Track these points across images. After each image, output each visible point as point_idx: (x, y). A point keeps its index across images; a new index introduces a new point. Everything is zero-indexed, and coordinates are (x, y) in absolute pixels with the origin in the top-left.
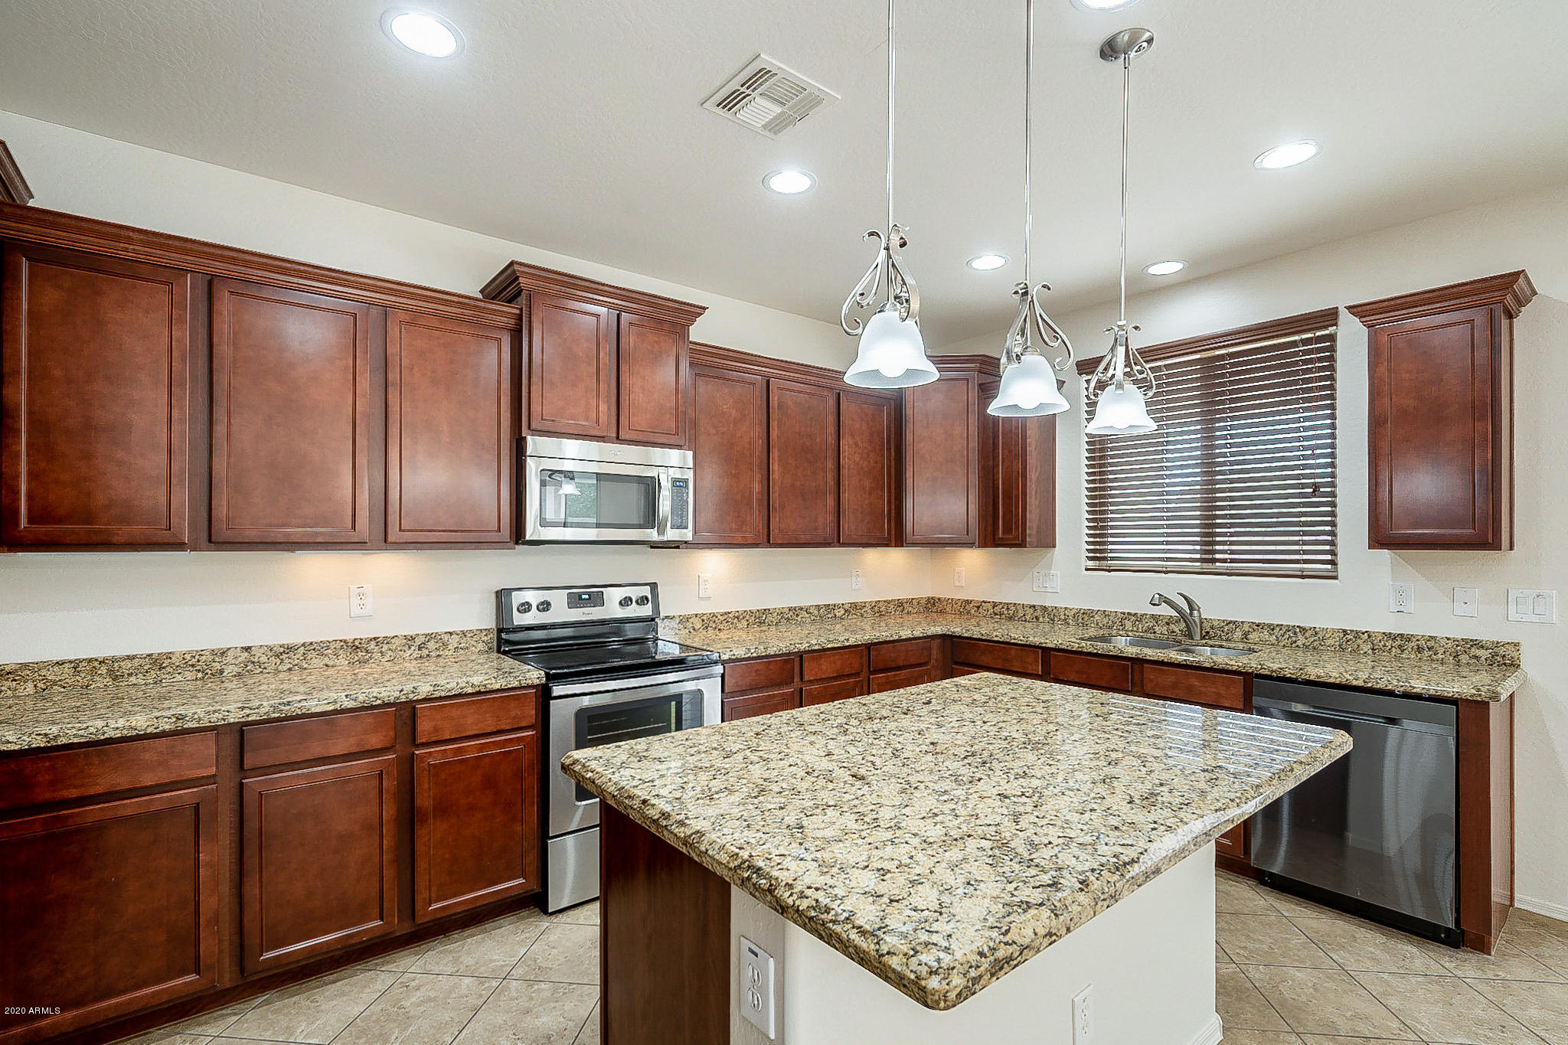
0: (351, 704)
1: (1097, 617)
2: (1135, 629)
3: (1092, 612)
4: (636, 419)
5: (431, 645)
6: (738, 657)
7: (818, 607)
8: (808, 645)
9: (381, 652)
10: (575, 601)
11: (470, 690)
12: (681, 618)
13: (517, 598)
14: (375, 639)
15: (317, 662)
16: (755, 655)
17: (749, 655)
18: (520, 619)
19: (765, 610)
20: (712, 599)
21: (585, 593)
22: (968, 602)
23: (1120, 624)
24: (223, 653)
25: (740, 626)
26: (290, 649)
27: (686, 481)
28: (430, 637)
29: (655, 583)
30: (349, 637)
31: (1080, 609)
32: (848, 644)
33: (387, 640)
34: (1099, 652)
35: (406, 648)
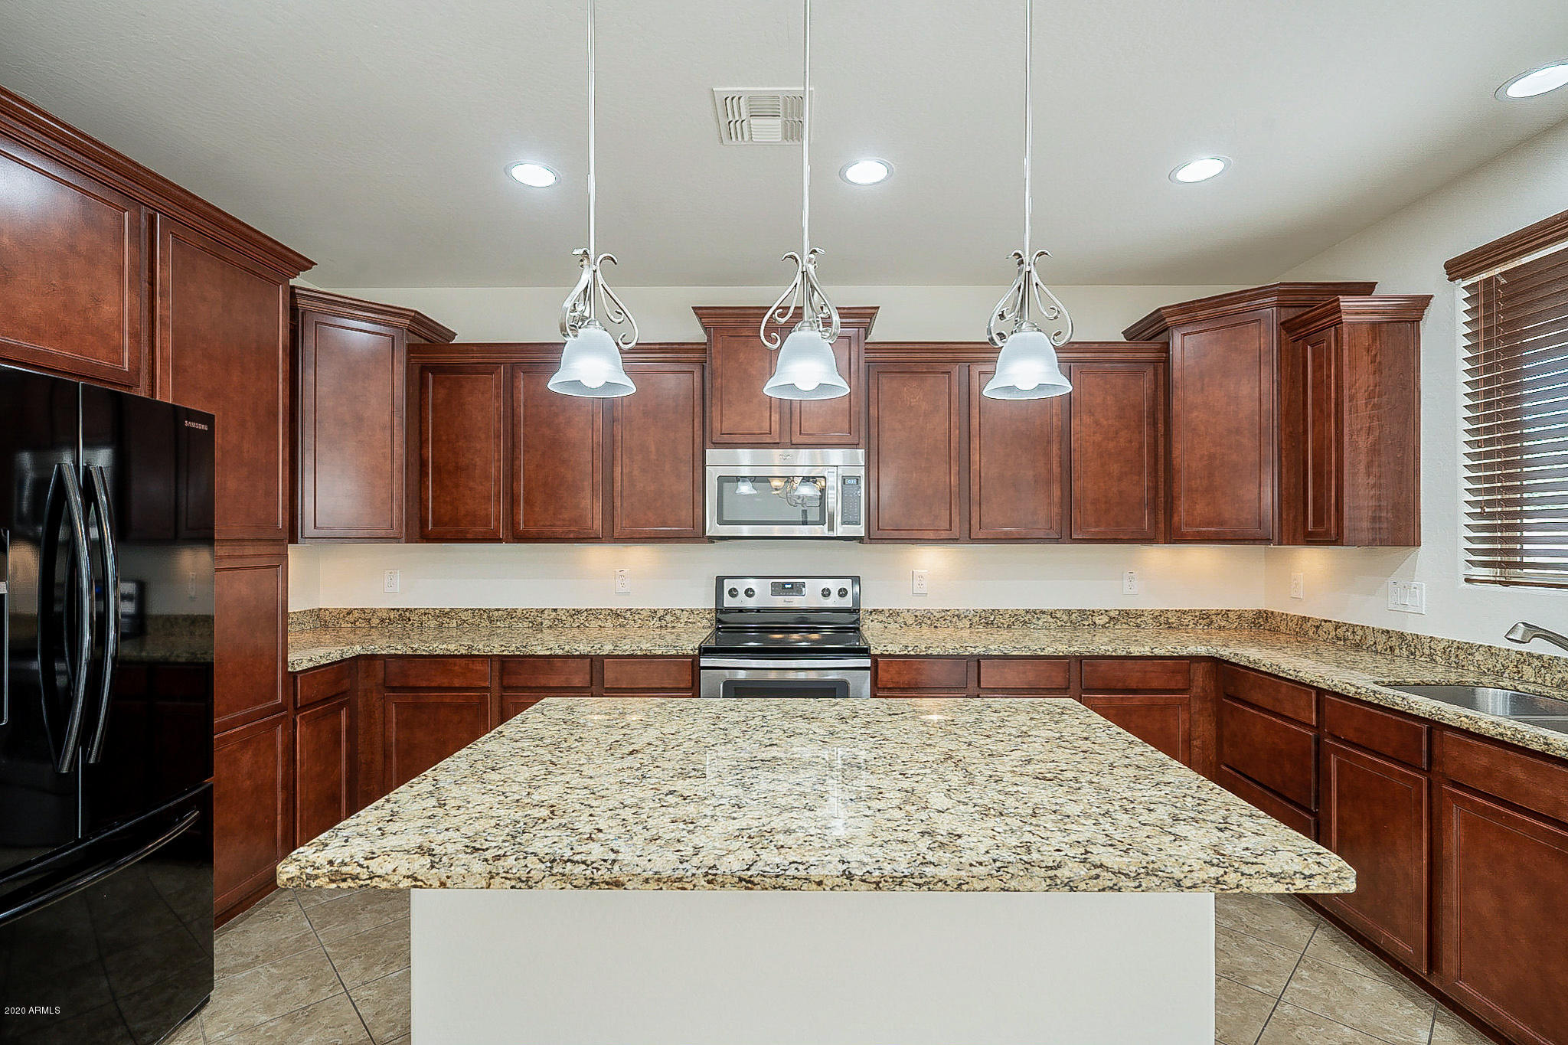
0: (560, 652)
1: (1478, 657)
2: (1540, 681)
3: (1471, 646)
4: (807, 424)
5: (668, 618)
6: (892, 653)
7: (1069, 612)
8: (984, 649)
9: (634, 620)
10: (779, 589)
11: (639, 653)
12: (891, 612)
13: (728, 584)
14: (630, 609)
15: (594, 624)
16: (912, 653)
17: (906, 652)
18: (728, 602)
19: (993, 610)
20: (928, 595)
21: (788, 583)
22: (1306, 619)
23: (1515, 670)
24: (543, 611)
25: (960, 625)
26: (579, 612)
27: (858, 479)
28: (667, 611)
29: (859, 577)
30: (614, 608)
31: (1453, 641)
32: (1043, 654)
33: (638, 612)
34: (1381, 703)
35: (651, 619)
